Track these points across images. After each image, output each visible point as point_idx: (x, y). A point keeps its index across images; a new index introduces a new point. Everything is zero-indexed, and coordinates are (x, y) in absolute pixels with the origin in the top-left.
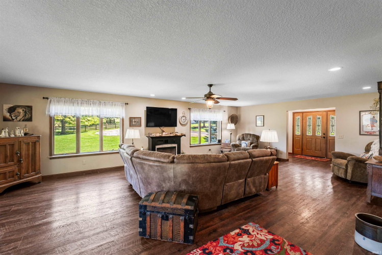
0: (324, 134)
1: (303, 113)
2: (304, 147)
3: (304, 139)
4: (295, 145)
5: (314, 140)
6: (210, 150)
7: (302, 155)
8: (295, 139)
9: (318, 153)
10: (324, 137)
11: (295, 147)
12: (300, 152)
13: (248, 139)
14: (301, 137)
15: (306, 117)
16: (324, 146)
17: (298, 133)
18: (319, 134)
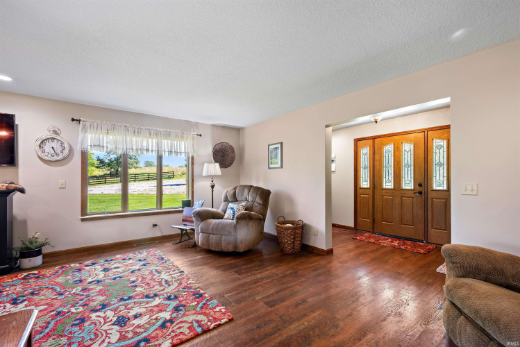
0: (420, 185)
1: (374, 138)
2: (378, 216)
3: (378, 197)
4: (358, 210)
5: (398, 200)
6: (155, 225)
7: (374, 232)
8: (358, 196)
9: (407, 230)
10: (420, 193)
11: (358, 215)
12: (370, 225)
13: (243, 198)
14: (370, 192)
15: (381, 149)
16: (421, 213)
17: (365, 183)
18: (408, 184)
